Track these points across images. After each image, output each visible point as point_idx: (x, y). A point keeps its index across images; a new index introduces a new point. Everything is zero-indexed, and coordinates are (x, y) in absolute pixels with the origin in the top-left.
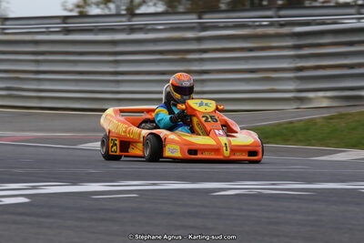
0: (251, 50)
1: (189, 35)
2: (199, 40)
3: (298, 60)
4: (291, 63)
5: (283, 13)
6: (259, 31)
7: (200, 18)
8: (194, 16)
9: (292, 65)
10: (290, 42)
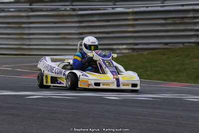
0: (56, 23)
1: (23, 14)
2: (28, 17)
3: (80, 29)
4: (76, 30)
5: (74, 4)
6: (60, 13)
7: (31, 5)
8: (28, 4)
9: (77, 32)
10: (76, 19)
